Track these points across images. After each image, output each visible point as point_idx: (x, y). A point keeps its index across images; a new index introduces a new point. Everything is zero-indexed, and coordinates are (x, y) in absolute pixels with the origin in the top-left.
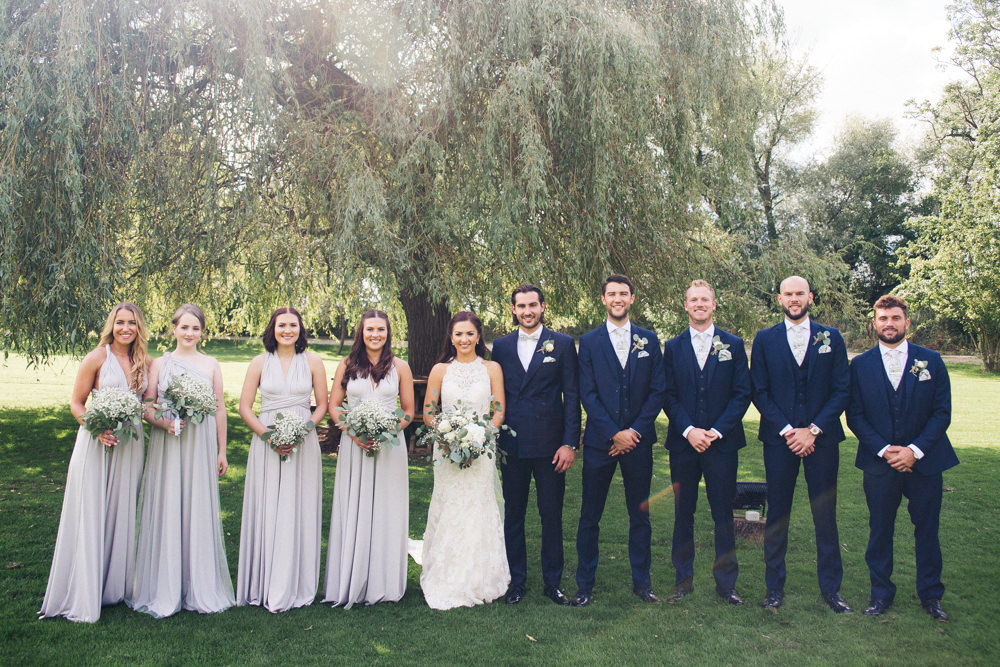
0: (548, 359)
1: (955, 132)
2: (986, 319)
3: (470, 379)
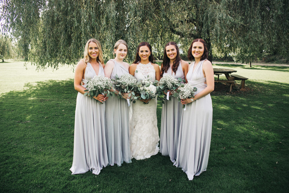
3: (147, 71)
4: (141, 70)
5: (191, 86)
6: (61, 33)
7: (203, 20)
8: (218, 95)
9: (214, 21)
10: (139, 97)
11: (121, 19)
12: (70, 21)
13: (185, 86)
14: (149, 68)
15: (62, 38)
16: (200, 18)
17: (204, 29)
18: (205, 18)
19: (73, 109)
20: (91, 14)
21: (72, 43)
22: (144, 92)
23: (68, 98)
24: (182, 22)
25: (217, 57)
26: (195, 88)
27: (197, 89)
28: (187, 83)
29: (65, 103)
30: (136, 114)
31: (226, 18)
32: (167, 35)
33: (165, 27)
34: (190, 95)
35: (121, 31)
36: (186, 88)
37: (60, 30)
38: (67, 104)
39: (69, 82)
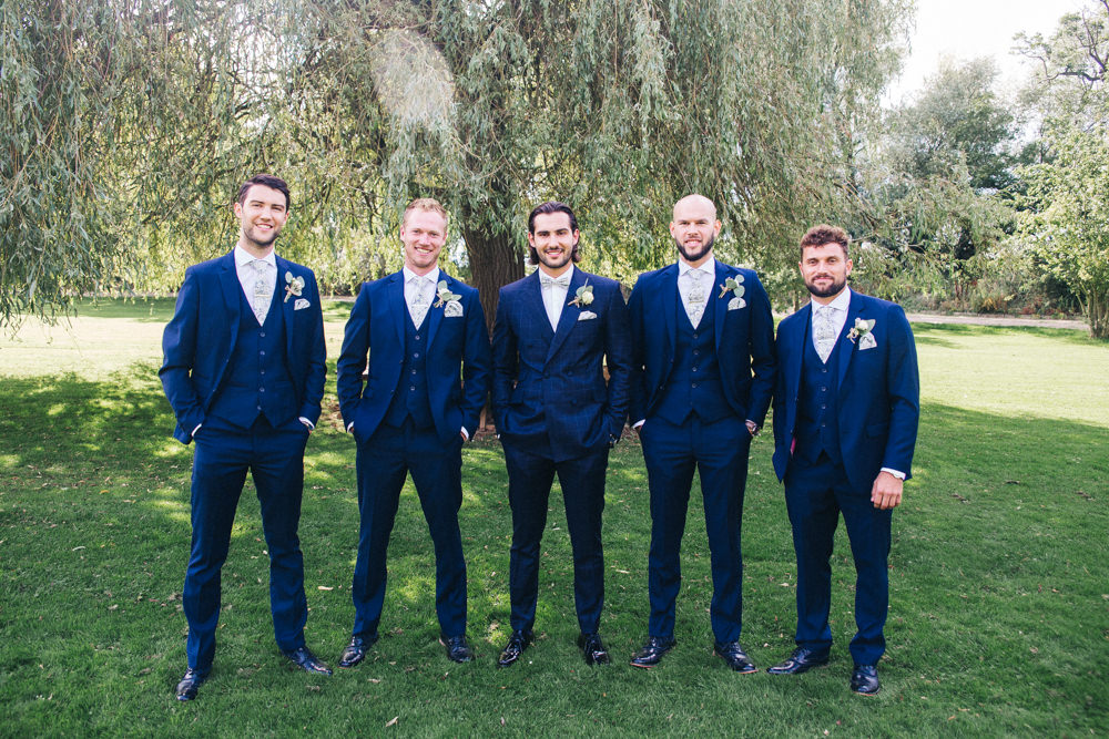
0: (585, 315)
1: (1069, 70)
2: (1098, 283)
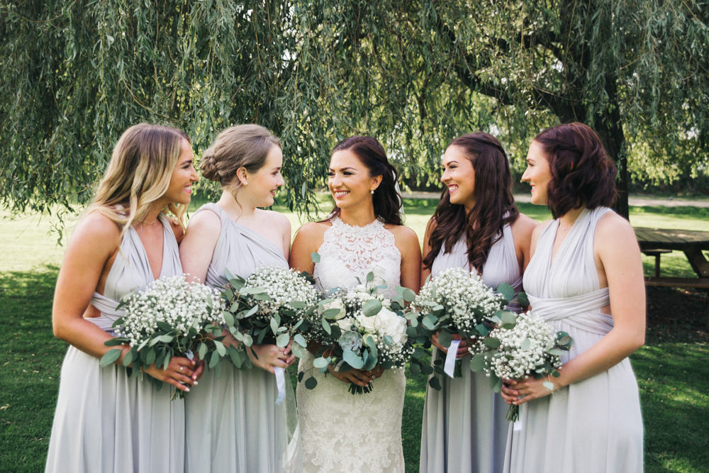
3: (367, 255)
4: (343, 250)
5: (546, 326)
6: (14, 83)
7: (588, 36)
8: (660, 342)
9: (634, 41)
10: (334, 359)
11: (260, 35)
12: (53, 35)
13: (522, 324)
14: (376, 243)
15: (16, 104)
16: (576, 31)
17: (595, 72)
18: (596, 30)
19: (46, 398)
20: (137, 14)
21: (59, 124)
22: (354, 338)
23: (33, 350)
24: (503, 45)
25: (648, 181)
26: (561, 336)
27: (571, 339)
28: (528, 312)
29: (18, 374)
30: (316, 438)
31: (685, 29)
32: (445, 95)
33: (438, 66)
34: (542, 361)
35: (259, 84)
36: (525, 333)
37: (10, 72)
38: (25, 376)
39: (42, 280)
